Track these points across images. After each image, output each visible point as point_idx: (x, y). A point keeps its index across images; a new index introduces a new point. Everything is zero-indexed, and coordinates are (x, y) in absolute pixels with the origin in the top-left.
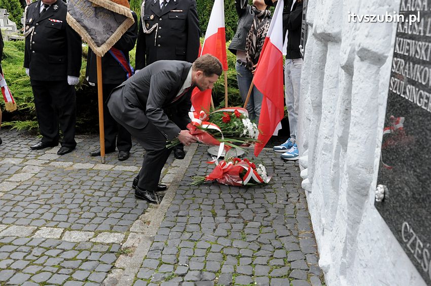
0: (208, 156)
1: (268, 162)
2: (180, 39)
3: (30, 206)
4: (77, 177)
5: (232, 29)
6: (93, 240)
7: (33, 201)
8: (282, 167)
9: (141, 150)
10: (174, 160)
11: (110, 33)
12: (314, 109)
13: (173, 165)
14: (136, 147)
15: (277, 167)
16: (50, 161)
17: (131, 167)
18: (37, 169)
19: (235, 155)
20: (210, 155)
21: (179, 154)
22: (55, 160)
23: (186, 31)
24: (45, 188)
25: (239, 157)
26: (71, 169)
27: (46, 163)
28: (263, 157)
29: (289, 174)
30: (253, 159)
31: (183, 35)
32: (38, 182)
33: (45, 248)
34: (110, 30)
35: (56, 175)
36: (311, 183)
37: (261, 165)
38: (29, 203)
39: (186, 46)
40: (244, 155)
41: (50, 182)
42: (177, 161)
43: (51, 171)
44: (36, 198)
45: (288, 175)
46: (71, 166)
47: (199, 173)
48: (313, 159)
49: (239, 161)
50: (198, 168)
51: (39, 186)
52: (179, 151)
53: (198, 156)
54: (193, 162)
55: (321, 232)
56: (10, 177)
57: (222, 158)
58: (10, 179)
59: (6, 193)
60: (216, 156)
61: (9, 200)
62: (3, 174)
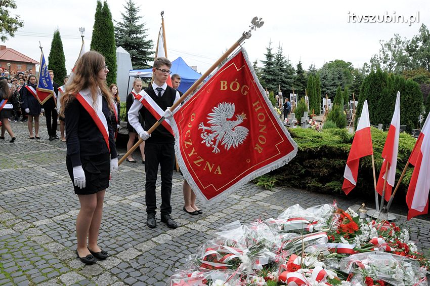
1: (415, 229)
4: (271, 214)
8: (425, 235)
15: (421, 234)
16: (257, 201)
18: (248, 204)
19: (386, 219)
22: (260, 201)
24: (250, 217)
25: (390, 221)
26: (269, 208)
27: (254, 202)
28: (412, 225)
32: (247, 212)
35: (258, 210)
37: (405, 230)
40: (394, 220)
41: (254, 214)
43: (256, 207)
44: (243, 221)
46: (269, 206)
51: (247, 215)
56: (231, 206)
57: (375, 219)
58: (232, 207)
59: (228, 215)
60: (370, 217)
61: (229, 219)
62: (228, 203)
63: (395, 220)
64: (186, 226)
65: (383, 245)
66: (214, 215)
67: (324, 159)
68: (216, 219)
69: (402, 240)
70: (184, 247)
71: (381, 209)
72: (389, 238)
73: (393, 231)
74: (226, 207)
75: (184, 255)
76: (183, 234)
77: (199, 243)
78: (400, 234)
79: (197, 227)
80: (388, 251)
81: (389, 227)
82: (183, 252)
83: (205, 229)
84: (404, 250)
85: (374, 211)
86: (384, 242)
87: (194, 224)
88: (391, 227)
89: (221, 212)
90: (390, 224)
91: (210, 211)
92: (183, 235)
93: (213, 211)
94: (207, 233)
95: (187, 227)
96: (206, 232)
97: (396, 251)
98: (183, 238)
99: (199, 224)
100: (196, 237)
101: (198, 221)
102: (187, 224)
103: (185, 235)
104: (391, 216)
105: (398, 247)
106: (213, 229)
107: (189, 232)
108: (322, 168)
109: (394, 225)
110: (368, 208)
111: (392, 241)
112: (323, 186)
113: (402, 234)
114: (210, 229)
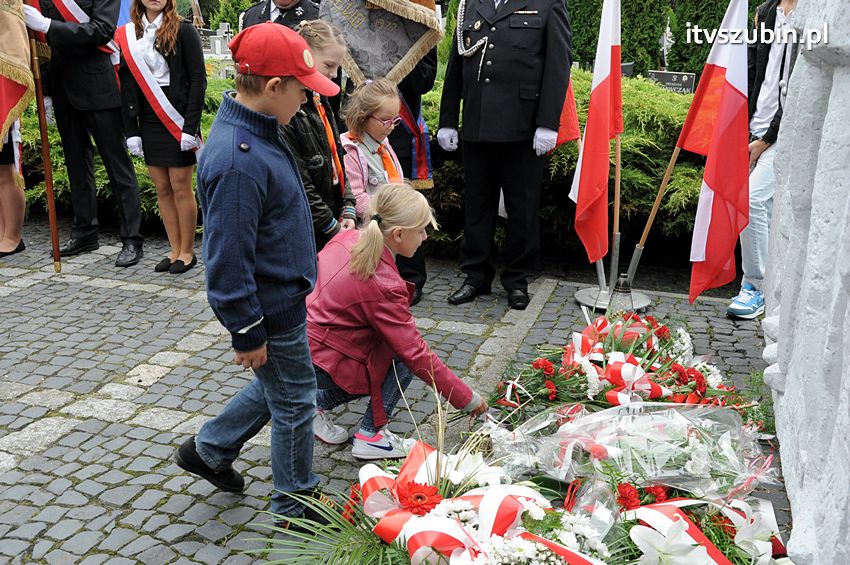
0: (575, 307)
1: (700, 324)
2: (531, 67)
3: (232, 382)
5: (649, 53)
6: (335, 456)
7: (236, 372)
8: (728, 337)
9: (445, 287)
10: (507, 310)
11: (395, 59)
12: (797, 216)
13: (503, 320)
14: (436, 280)
15: (717, 336)
17: (422, 320)
19: (629, 307)
20: (579, 304)
21: (519, 299)
23: (543, 53)
25: (639, 311)
28: (689, 313)
29: (743, 352)
30: (667, 317)
31: (537, 61)
33: (250, 462)
34: (395, 54)
36: (785, 374)
37: (681, 331)
38: (229, 376)
39: (540, 82)
40: (647, 309)
42: (513, 313)
45: (740, 355)
47: (552, 340)
48: (791, 323)
49: (636, 320)
50: (552, 328)
52: (519, 293)
53: (554, 305)
54: (543, 318)
55: (798, 480)
56: (203, 326)
57: (602, 311)
58: (203, 330)
59: (194, 354)
60: (591, 308)
61: (198, 368)
62: (192, 320)
63: (650, 306)
64: (62, 411)
65: (640, 381)
66: (152, 360)
67: (447, 163)
68: (159, 372)
69: (680, 361)
70: (59, 485)
71: (613, 283)
72: (648, 359)
73: (655, 340)
74: (186, 331)
75: (65, 510)
76: (54, 438)
77: (110, 458)
78: (672, 343)
79: (100, 408)
80: (656, 396)
81: (645, 330)
82: (58, 501)
83: (125, 411)
84: (694, 389)
85: (594, 289)
86: (640, 372)
87: (90, 401)
88: (650, 328)
89: (173, 348)
90: (644, 321)
91: (136, 350)
92: (56, 443)
93: (148, 349)
94: (135, 421)
95: (68, 415)
96: (130, 419)
97: (675, 393)
98: (54, 452)
99: (108, 397)
100: (98, 440)
101: (106, 389)
102: (66, 405)
103: (60, 443)
104: (640, 299)
105: (678, 379)
106: (153, 405)
107: (74, 431)
108: (443, 189)
109: (653, 322)
110: (577, 284)
111: (657, 365)
112: (453, 238)
113: (677, 344)
114: (144, 407)
